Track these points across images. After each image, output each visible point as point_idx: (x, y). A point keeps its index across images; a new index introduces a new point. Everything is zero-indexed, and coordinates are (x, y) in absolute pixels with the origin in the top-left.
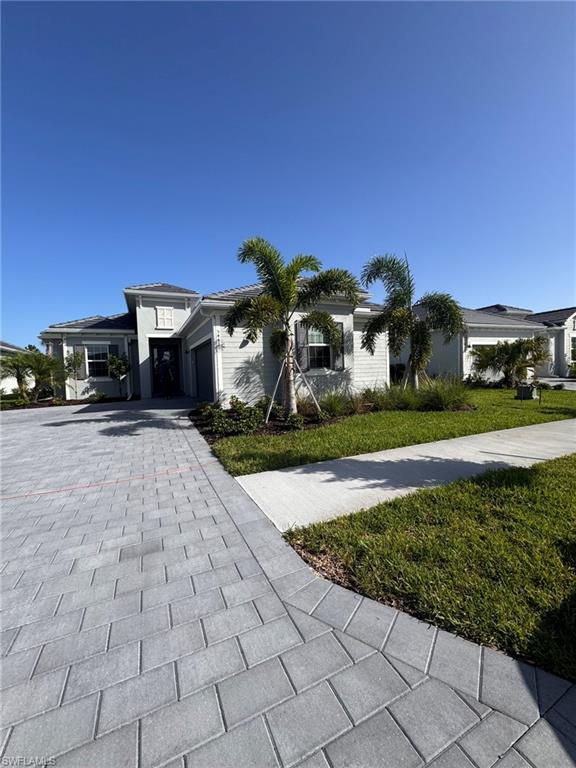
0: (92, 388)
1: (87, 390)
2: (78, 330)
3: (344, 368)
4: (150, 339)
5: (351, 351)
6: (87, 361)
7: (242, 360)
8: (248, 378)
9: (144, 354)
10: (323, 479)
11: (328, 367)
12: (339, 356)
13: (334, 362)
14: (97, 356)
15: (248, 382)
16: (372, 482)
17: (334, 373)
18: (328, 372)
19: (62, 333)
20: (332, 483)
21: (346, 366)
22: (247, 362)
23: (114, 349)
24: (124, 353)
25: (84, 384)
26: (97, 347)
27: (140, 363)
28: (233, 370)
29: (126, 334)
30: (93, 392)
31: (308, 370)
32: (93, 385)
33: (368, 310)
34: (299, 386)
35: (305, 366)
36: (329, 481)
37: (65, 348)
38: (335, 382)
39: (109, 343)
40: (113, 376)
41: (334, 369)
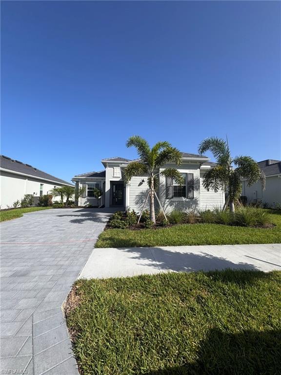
0: (88, 201)
1: (86, 203)
2: (84, 178)
3: (194, 198)
4: (111, 181)
5: (198, 189)
6: (87, 190)
7: (139, 192)
8: (142, 200)
9: (108, 187)
10: (131, 256)
11: (185, 196)
12: (190, 191)
13: (188, 194)
14: (91, 189)
15: (142, 202)
16: (154, 263)
17: (187, 200)
18: (184, 199)
19: (79, 179)
20: (133, 259)
21: (195, 197)
22: (142, 193)
23: (97, 185)
24: (101, 187)
25: (85, 200)
26: (91, 185)
27: (106, 191)
28: (135, 197)
29: (102, 179)
30: (88, 203)
31: (172, 198)
32: (88, 200)
33: (209, 167)
34: (168, 206)
35: (170, 196)
36: (133, 258)
37: (80, 185)
38: (188, 205)
39: (95, 183)
40: (96, 197)
41: (187, 198)
